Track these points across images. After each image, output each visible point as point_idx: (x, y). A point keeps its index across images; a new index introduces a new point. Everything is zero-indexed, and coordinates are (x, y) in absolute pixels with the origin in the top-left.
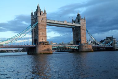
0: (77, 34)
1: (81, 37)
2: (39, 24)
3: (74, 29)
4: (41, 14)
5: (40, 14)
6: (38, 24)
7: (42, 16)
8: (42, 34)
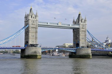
0: (77, 36)
1: (79, 39)
2: (30, 27)
4: (32, 17)
7: (33, 19)
8: (33, 36)
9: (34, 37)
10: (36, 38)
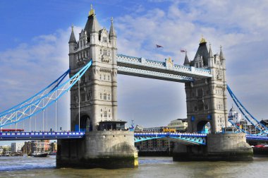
0: (201, 101)
2: (97, 68)
3: (192, 86)
4: (102, 38)
5: (100, 37)
6: (91, 66)
7: (105, 44)
8: (105, 98)
9: (107, 99)
10: (115, 104)
